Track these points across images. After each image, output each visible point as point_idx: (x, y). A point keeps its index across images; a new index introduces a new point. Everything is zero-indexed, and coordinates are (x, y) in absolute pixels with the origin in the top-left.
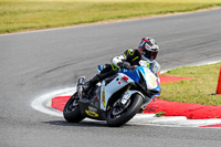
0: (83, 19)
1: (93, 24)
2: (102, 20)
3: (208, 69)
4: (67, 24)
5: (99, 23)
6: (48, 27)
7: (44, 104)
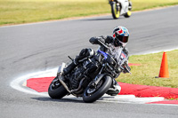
0: (52, 16)
1: (60, 20)
2: (67, 17)
3: (152, 57)
4: (40, 20)
5: (65, 20)
6: (24, 22)
7: (21, 85)
